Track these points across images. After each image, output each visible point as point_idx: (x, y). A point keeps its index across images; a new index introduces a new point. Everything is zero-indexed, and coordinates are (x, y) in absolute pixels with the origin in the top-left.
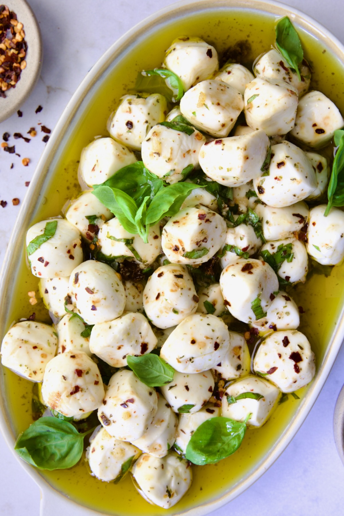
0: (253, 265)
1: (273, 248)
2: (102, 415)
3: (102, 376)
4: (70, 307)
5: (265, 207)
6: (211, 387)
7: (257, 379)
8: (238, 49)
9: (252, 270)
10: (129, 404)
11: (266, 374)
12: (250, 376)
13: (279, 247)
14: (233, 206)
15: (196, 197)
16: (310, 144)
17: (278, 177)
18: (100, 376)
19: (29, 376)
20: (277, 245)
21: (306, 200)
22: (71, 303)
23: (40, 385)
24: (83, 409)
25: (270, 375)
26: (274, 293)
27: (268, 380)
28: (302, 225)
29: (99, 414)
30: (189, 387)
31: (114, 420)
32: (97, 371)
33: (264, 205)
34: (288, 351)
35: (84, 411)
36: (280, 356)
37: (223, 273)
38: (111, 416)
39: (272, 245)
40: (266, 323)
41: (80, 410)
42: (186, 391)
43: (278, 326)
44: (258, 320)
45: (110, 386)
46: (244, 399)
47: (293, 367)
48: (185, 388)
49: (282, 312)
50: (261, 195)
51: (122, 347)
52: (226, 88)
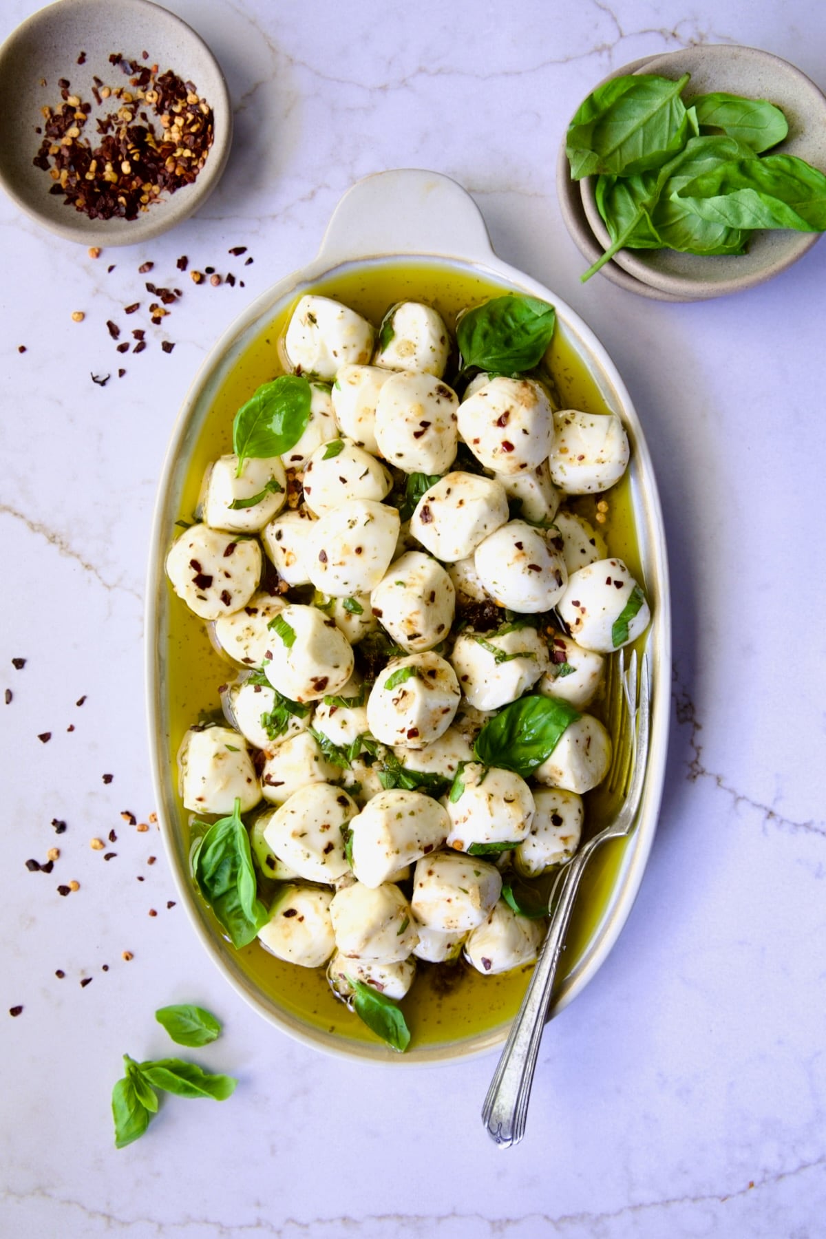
0: (314, 691)
1: (294, 725)
2: (452, 398)
3: (469, 452)
4: (552, 533)
5: (328, 779)
6: (309, 493)
7: (247, 530)
8: (450, 983)
9: (313, 684)
10: (420, 429)
11: (237, 541)
12: (258, 530)
13: (287, 729)
14: (373, 764)
15: (431, 758)
16: (296, 890)
17: (326, 829)
18: (475, 452)
19: (573, 414)
20: (291, 731)
21: (275, 809)
22: (553, 540)
23: (555, 408)
24: (481, 397)
25: (231, 542)
26: (268, 662)
27: (231, 533)
28: (266, 773)
29: (455, 396)
30: (341, 483)
31: (431, 397)
32: (480, 457)
33: (329, 781)
34: (220, 585)
35: (480, 395)
36: (227, 575)
37: (352, 663)
38: (438, 401)
39: (298, 728)
40: (264, 614)
41: (486, 395)
42: (343, 476)
43: (245, 615)
44: (275, 615)
45: (455, 443)
46: (255, 494)
47: (202, 566)
48: (346, 479)
49: (247, 639)
50: (340, 795)
51: (458, 505)
52: (446, 927)
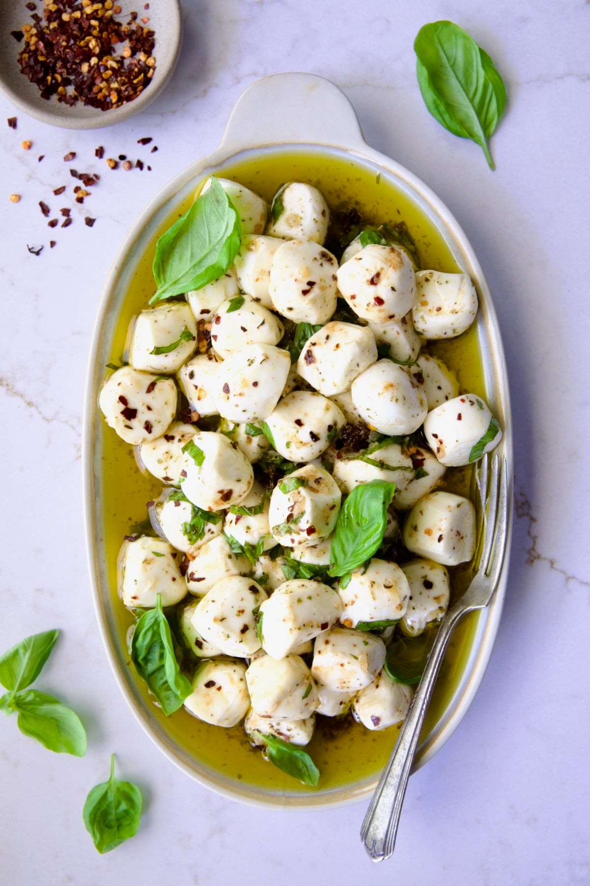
0: (222, 502)
1: (209, 530)
2: (333, 261)
3: (347, 305)
4: (414, 369)
5: (241, 573)
6: (216, 340)
7: (165, 371)
9: (220, 495)
10: (307, 287)
11: (157, 380)
12: (175, 370)
13: (204, 534)
14: (277, 559)
15: (324, 553)
16: (214, 665)
17: (241, 614)
18: (351, 306)
19: (432, 273)
20: (208, 536)
21: (198, 600)
22: (415, 375)
23: (416, 269)
24: (357, 261)
25: (152, 381)
26: (184, 480)
27: (152, 374)
28: (189, 571)
29: (335, 260)
30: (242, 331)
31: (315, 261)
32: (356, 310)
34: (143, 416)
35: (356, 259)
36: (149, 408)
37: (251, 477)
38: (321, 265)
39: (212, 533)
40: (180, 441)
41: (360, 259)
42: (244, 326)
43: (164, 441)
44: (189, 441)
45: (335, 299)
46: (172, 343)
47: (128, 401)
48: (246, 328)
49: (166, 461)
50: (251, 585)
51: (335, 348)
52: (340, 687)
